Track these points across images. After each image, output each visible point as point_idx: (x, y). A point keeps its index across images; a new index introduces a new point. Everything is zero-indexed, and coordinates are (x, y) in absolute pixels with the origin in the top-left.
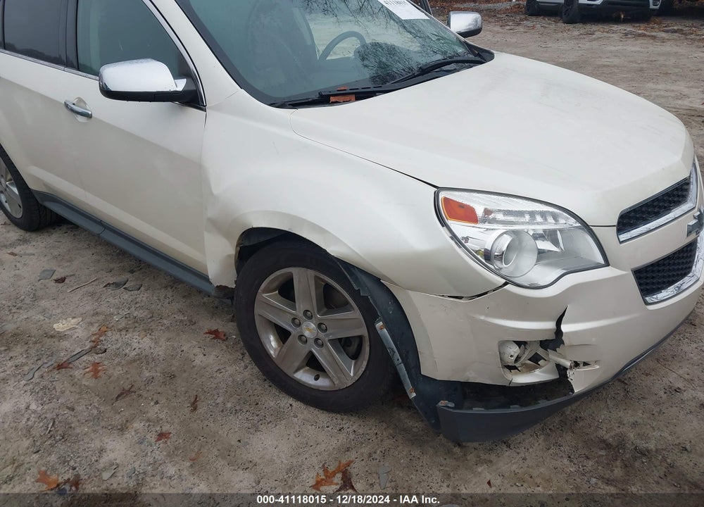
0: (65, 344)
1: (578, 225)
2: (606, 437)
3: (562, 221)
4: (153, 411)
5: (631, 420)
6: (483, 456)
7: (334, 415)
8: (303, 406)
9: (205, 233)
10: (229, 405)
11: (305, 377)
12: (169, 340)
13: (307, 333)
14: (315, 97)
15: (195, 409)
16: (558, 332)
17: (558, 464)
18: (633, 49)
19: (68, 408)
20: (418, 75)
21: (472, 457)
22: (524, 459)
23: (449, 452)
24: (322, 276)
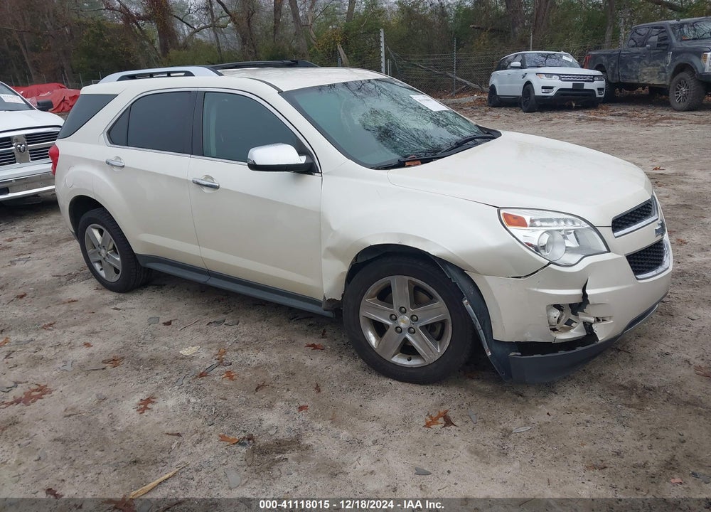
0: (195, 362)
1: (588, 226)
2: (623, 383)
3: (577, 224)
4: (288, 395)
5: (638, 372)
6: (540, 401)
7: (424, 386)
8: (400, 383)
9: (323, 260)
10: (344, 387)
11: (401, 360)
12: (279, 353)
13: (402, 325)
14: (396, 162)
15: (319, 391)
16: (585, 295)
17: (593, 400)
18: (588, 130)
19: (221, 399)
20: (456, 148)
21: (532, 402)
22: (569, 400)
23: (515, 400)
24: (414, 279)
